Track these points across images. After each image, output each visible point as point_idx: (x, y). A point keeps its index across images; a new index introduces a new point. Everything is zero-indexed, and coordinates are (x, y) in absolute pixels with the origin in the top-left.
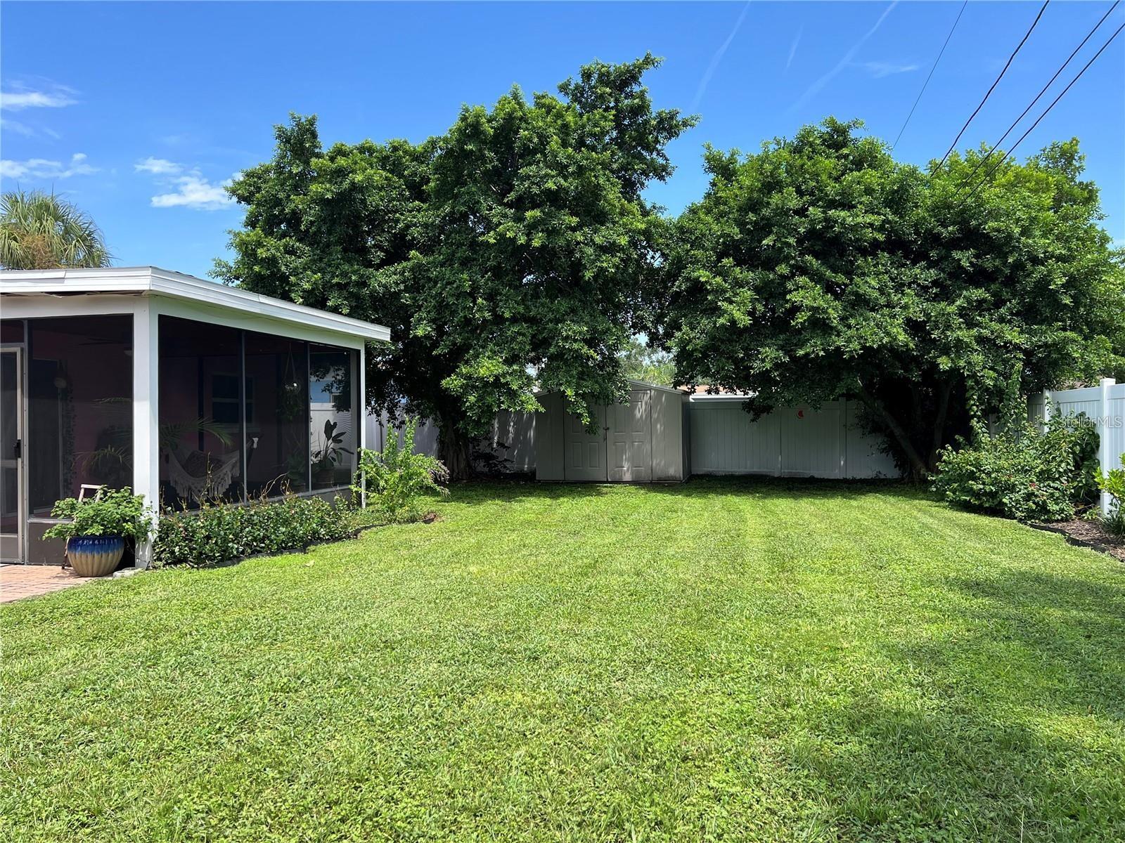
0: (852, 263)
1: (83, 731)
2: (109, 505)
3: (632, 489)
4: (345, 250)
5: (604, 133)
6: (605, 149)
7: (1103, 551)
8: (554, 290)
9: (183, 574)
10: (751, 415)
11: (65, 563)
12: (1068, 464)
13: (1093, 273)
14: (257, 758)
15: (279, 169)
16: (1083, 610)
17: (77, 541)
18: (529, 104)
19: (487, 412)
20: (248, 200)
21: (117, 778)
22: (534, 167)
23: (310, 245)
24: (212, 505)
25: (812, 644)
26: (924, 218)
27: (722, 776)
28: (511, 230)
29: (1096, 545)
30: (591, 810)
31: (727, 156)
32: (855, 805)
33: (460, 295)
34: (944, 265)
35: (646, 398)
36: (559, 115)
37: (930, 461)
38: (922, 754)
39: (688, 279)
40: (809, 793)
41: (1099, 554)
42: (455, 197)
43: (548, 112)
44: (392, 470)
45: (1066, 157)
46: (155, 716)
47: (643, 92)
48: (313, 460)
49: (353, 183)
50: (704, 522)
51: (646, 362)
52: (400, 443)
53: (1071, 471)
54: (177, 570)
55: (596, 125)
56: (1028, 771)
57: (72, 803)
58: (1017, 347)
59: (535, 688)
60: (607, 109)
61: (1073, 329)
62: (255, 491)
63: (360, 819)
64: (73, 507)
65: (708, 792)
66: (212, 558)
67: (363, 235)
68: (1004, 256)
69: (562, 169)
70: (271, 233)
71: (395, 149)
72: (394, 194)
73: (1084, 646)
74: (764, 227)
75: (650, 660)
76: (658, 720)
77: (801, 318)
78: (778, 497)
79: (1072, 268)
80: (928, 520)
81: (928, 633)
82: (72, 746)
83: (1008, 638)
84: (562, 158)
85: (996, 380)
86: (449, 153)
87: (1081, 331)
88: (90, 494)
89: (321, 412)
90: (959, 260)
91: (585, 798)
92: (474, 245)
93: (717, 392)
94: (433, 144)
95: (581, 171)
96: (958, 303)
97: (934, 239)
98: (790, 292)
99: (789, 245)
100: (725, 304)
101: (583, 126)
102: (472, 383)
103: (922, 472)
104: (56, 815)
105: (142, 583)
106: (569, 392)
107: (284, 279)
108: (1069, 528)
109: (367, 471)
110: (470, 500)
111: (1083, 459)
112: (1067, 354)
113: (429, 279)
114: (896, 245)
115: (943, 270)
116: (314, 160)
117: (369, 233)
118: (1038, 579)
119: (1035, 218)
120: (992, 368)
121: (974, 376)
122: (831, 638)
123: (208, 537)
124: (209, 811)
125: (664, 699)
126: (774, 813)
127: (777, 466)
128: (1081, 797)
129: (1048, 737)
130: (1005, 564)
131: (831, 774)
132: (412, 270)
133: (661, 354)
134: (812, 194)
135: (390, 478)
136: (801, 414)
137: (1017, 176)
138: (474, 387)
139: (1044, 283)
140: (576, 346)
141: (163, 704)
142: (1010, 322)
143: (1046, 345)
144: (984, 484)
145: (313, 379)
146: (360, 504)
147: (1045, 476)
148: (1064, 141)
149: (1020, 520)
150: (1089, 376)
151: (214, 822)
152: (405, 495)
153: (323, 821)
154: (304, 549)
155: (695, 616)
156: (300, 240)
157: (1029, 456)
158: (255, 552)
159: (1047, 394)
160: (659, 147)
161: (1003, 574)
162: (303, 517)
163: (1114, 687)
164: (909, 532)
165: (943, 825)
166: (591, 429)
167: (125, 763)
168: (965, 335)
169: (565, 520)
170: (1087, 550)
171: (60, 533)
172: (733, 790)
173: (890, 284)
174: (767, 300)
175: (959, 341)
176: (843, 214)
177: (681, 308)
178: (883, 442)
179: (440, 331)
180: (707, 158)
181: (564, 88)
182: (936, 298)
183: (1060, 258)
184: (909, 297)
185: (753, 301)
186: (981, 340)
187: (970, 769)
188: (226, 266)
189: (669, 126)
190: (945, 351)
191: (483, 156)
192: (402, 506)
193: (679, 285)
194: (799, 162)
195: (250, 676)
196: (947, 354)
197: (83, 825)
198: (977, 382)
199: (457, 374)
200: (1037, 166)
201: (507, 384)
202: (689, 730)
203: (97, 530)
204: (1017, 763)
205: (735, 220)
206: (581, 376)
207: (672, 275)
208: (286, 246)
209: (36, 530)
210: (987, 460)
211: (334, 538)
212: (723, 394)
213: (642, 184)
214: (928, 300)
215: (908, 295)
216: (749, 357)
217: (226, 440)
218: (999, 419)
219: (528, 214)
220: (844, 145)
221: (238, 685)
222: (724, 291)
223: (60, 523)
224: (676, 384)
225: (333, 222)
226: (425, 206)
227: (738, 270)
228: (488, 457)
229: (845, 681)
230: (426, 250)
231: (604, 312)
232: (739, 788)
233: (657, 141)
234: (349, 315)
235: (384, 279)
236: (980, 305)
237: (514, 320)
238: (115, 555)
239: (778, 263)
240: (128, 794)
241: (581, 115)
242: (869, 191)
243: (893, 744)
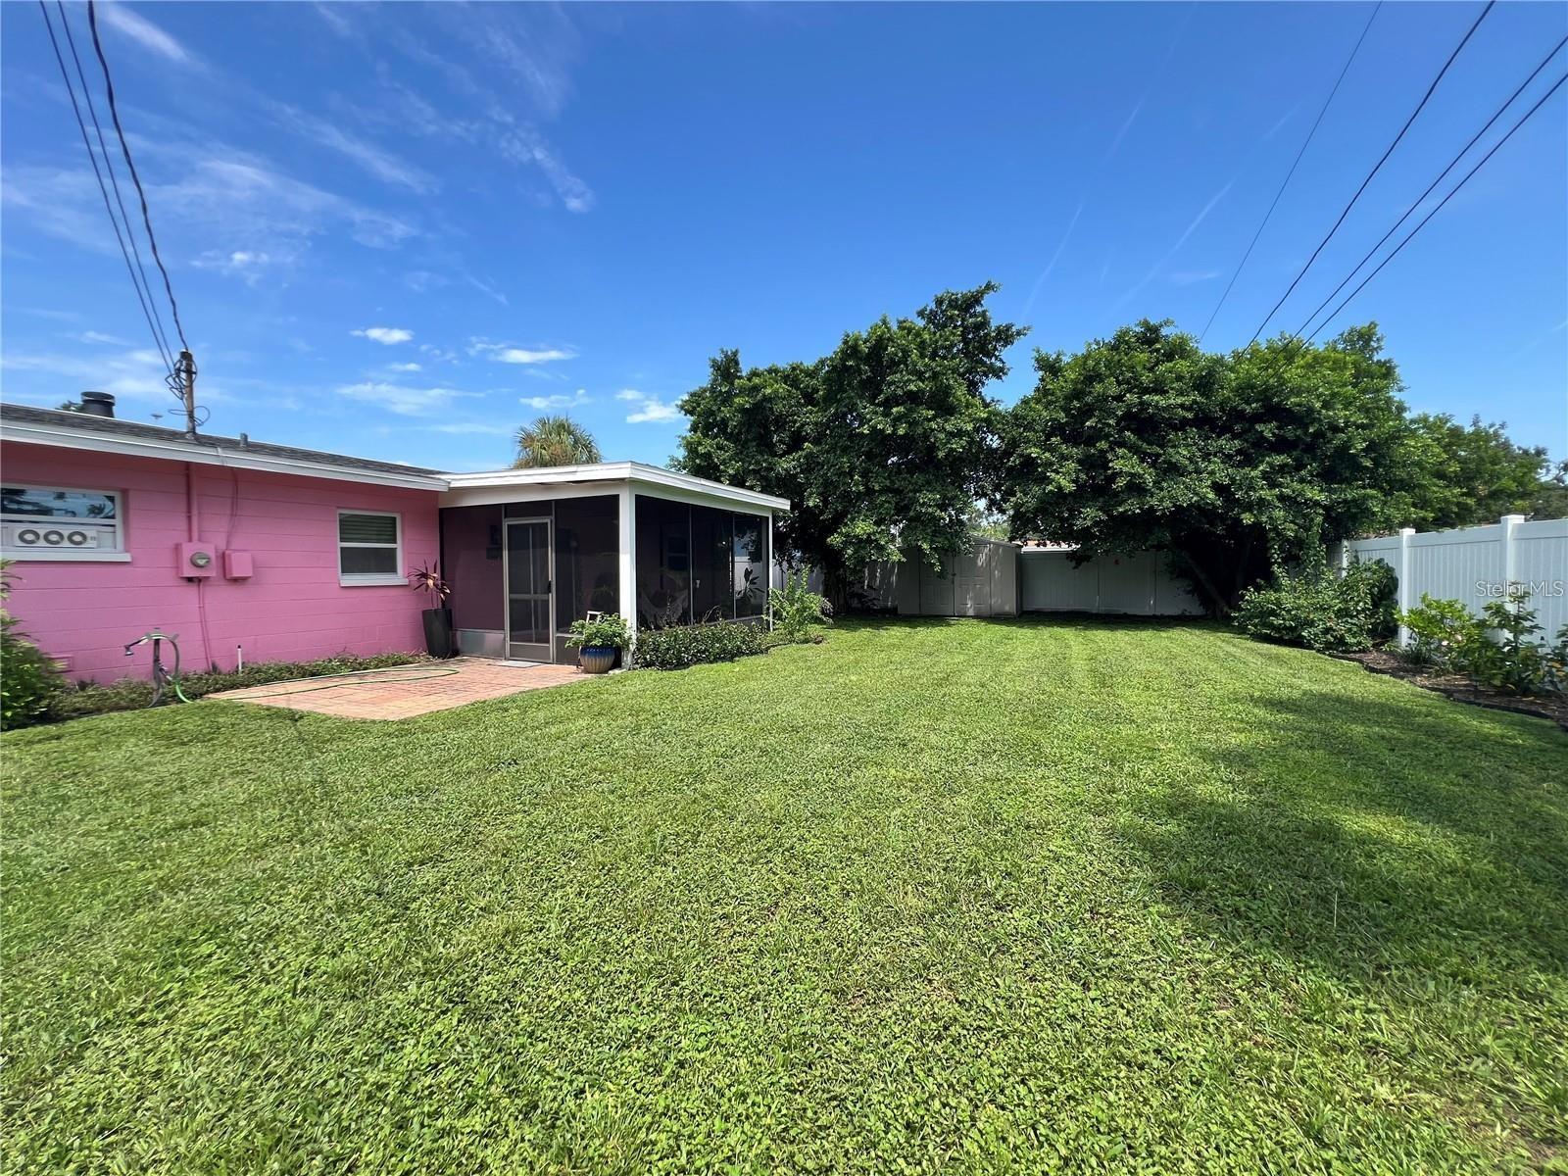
0: (1164, 437)
1: (595, 775)
2: (605, 625)
3: (975, 622)
4: (758, 445)
5: (953, 345)
6: (953, 358)
7: (1402, 678)
8: (912, 467)
9: (653, 675)
10: (1073, 564)
11: (578, 664)
12: (1366, 603)
13: (1395, 437)
14: (707, 802)
15: (713, 390)
16: (1385, 727)
17: (587, 649)
18: (894, 328)
19: (861, 562)
20: (691, 413)
21: (617, 808)
22: (898, 375)
23: (734, 443)
24: (670, 627)
25: (1132, 745)
26: (1229, 397)
27: (1059, 842)
28: (883, 424)
29: (1394, 673)
30: (954, 859)
31: (1054, 356)
32: (1176, 874)
33: (841, 474)
34: (1248, 436)
35: (986, 550)
36: (918, 334)
37: (1233, 600)
38: (1235, 837)
39: (1021, 456)
40: (1135, 861)
41: (1398, 681)
42: (838, 401)
43: (909, 333)
44: (792, 605)
45: (1364, 339)
46: (639, 768)
47: (984, 312)
48: (737, 596)
49: (764, 395)
50: (1036, 648)
51: (984, 523)
52: (798, 584)
53: (1369, 609)
54: (648, 670)
55: (946, 340)
56: (1338, 859)
57: (590, 821)
58: (1317, 504)
59: (905, 767)
60: (955, 327)
61: (1371, 487)
62: (698, 618)
63: (781, 850)
64: (583, 626)
65: (1048, 854)
66: (671, 664)
67: (769, 434)
68: (1306, 427)
69: (920, 376)
70: (708, 436)
71: (794, 369)
72: (793, 402)
73: (1389, 758)
74: (1087, 412)
75: (995, 751)
76: (1005, 796)
77: (1121, 482)
78: (1098, 629)
79: (1373, 434)
80: (1232, 649)
81: (1235, 740)
82: (589, 783)
83: (1313, 748)
84: (920, 367)
85: (1296, 531)
86: (834, 368)
87: (1381, 489)
88: (593, 617)
89: (741, 564)
90: (1262, 432)
91: (948, 850)
92: (854, 437)
93: (1045, 545)
94: (822, 362)
95: (935, 376)
96: (1261, 468)
97: (1239, 415)
98: (1111, 461)
99: (1109, 425)
100: (1053, 474)
101: (937, 341)
102: (849, 540)
103: (1225, 609)
104: (580, 829)
105: (626, 679)
106: (925, 546)
107: (716, 467)
108: (1368, 658)
109: (774, 605)
110: (848, 628)
111: (1381, 599)
112: (1367, 508)
113: (818, 463)
114: (1204, 422)
115: (1247, 441)
116: (737, 381)
117: (775, 432)
118: (1338, 699)
119: (1337, 393)
120: (1292, 522)
121: (1275, 529)
122: (1148, 740)
123: (668, 649)
124: (678, 835)
125: (1009, 782)
126: (1103, 874)
127: (1095, 606)
128: (1394, 885)
129: (1356, 832)
130: (1306, 686)
131: (1154, 848)
132: (805, 457)
133: (997, 516)
134: (1128, 383)
135: (790, 610)
136: (1117, 562)
137: (1315, 358)
138: (851, 543)
139: (1346, 446)
140: (930, 510)
141: (641, 761)
142: (1310, 482)
143: (1345, 501)
144: (1284, 619)
145: (736, 539)
146: (769, 629)
147: (1343, 614)
148: (1362, 324)
149: (1318, 651)
150: (1390, 527)
151: (681, 842)
152: (800, 623)
153: (755, 849)
154: (731, 660)
155: (1031, 719)
156: (726, 439)
157: (1328, 595)
158: (699, 661)
159: (1345, 543)
160: (997, 353)
161: (1304, 694)
162: (731, 636)
163: (1422, 794)
164: (1215, 658)
165: (1258, 896)
166: (941, 575)
167: (623, 797)
168: (1267, 494)
169: (922, 643)
170: (1386, 677)
171: (575, 643)
172: (1070, 854)
173: (1198, 454)
174: (1088, 470)
175: (1261, 500)
176: (1156, 398)
177: (1014, 478)
178: (1188, 586)
179: (825, 502)
180: (1037, 360)
181: (921, 314)
182: (1241, 465)
183: (1363, 427)
184: (1216, 465)
185: (1077, 472)
186: (1282, 498)
187: (1281, 853)
188: (677, 460)
189: (1006, 336)
190: (1249, 508)
191: (860, 369)
192: (799, 631)
193: (1014, 461)
194: (1116, 358)
195: (700, 745)
196: (1251, 511)
197: (598, 837)
198: (1278, 534)
199: (839, 533)
200: (1335, 350)
201: (876, 540)
202: (1030, 805)
203: (597, 642)
204: (1326, 852)
205: (1061, 407)
206: (935, 534)
207: (1007, 454)
208: (717, 444)
209: (560, 641)
210: (1288, 600)
211: (752, 653)
212: (1050, 547)
213: (983, 384)
214: (1232, 466)
215: (1215, 463)
216: (1072, 516)
217: (680, 583)
218: (1298, 565)
219: (894, 410)
220: (1157, 340)
221: (692, 751)
222: (1052, 464)
223: (575, 637)
224: (1011, 539)
225: (750, 425)
226: (815, 410)
227: (1064, 447)
228: (860, 596)
229: (1163, 775)
230: (816, 442)
231: (952, 483)
232: (1074, 853)
233: (995, 349)
234: (761, 492)
235: (786, 464)
236: (1283, 469)
237: (882, 492)
238: (609, 660)
239: (1099, 439)
240: (625, 819)
241: (935, 333)
242: (1179, 378)
243: (1209, 828)
